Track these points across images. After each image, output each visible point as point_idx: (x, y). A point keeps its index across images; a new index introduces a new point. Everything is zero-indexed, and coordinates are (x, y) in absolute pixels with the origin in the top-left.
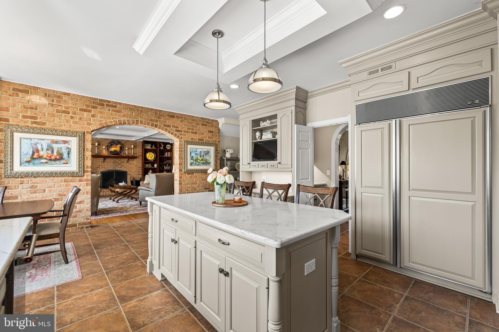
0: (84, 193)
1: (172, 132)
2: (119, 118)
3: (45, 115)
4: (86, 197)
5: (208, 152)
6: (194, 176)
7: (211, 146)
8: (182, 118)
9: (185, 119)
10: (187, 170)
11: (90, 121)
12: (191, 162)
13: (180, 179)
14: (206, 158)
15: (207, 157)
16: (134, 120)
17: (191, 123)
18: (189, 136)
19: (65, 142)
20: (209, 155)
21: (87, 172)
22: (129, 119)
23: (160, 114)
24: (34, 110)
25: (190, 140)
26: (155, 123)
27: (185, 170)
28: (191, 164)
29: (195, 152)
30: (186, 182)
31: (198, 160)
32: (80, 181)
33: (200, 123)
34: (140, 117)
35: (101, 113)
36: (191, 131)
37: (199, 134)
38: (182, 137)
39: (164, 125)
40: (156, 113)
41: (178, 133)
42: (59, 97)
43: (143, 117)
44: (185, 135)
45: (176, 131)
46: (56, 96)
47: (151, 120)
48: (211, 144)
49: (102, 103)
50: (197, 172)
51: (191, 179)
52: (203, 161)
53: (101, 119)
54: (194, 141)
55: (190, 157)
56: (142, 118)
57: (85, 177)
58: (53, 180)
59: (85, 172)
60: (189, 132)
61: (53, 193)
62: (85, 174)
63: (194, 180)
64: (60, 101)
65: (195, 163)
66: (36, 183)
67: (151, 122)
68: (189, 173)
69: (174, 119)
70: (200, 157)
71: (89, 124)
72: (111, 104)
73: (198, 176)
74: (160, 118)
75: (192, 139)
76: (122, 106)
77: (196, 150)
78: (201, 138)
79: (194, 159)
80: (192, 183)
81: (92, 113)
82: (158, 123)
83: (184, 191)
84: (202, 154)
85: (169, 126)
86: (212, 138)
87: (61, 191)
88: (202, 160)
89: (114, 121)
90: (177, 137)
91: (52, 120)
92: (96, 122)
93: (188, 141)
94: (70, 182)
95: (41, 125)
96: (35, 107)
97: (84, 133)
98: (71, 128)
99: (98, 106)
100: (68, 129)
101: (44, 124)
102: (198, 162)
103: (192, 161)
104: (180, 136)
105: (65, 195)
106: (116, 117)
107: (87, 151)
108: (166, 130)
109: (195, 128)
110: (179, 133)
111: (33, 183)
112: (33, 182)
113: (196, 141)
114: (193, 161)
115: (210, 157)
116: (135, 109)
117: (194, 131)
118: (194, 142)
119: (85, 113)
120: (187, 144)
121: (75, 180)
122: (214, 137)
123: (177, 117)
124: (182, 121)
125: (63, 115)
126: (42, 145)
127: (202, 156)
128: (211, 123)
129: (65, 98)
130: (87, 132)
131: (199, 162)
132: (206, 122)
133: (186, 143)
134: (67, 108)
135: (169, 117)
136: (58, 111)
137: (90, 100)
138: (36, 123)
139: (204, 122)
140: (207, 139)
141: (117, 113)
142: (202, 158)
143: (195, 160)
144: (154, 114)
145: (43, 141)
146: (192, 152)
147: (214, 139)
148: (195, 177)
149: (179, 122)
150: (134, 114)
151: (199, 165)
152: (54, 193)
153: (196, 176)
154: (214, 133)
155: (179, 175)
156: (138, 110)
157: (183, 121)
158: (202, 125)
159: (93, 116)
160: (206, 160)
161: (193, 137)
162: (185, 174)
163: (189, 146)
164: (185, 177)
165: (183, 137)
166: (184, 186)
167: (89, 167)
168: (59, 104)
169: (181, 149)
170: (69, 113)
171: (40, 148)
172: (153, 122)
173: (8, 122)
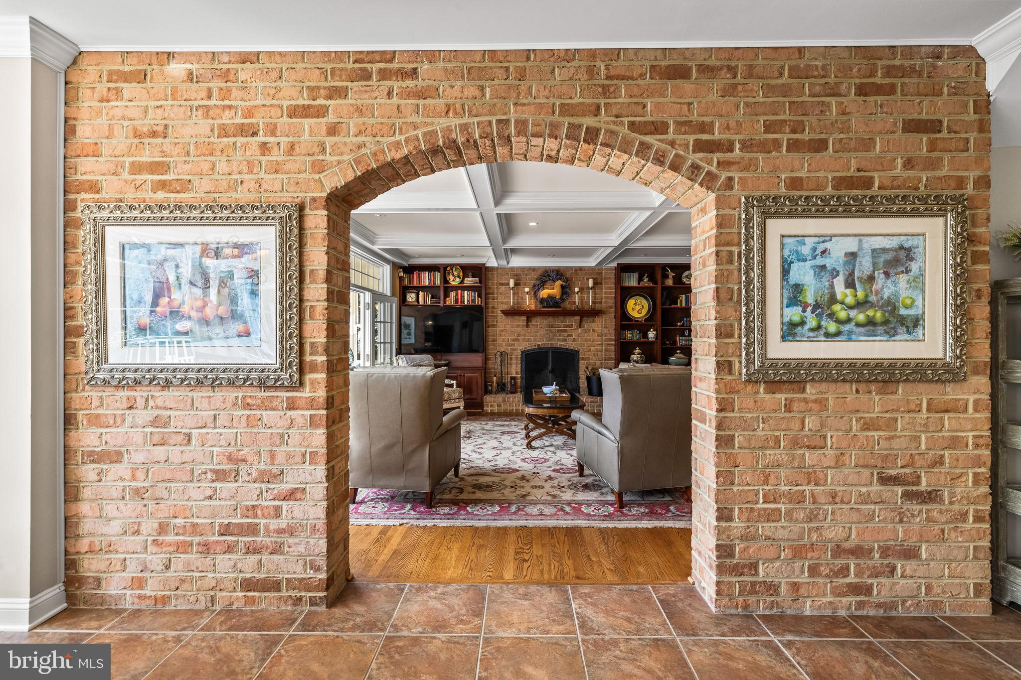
0: (304, 455)
1: (676, 155)
2: (426, 124)
3: (188, 154)
4: (311, 474)
5: (903, 254)
6: (805, 400)
7: (929, 213)
8: (732, 70)
9: (750, 73)
10: (767, 363)
11: (323, 151)
12: (786, 320)
13: (723, 414)
14: (886, 294)
15: (895, 283)
16: (490, 123)
17: (785, 91)
18: (776, 169)
19: (242, 249)
20: (907, 271)
21: (314, 368)
22: (466, 120)
23: (613, 72)
24: (159, 140)
25: (783, 191)
26: (589, 121)
27: (750, 362)
28: (790, 331)
29: (814, 258)
30: (759, 433)
31: (837, 307)
32: (292, 405)
33: (849, 86)
34: (515, 104)
35: (360, 111)
36: (784, 137)
37: (843, 147)
38: (730, 179)
39: (632, 126)
40: (591, 72)
41: (710, 163)
42: (225, 76)
43: (530, 100)
44: (749, 166)
45: (700, 147)
46: (218, 73)
47: (566, 110)
48: (923, 200)
49: (364, 70)
50: (829, 375)
51: (788, 415)
52: (870, 313)
53: (361, 139)
54: (805, 193)
55: (782, 287)
56: (523, 105)
57: (306, 393)
58: (210, 397)
59: (307, 369)
60: (777, 145)
61: (212, 449)
62: (308, 377)
63: (811, 423)
64: (229, 91)
65: (812, 322)
66: (166, 408)
67: (567, 120)
68: (773, 386)
69: (687, 86)
70: (850, 284)
71: (319, 167)
72: (395, 66)
73: (831, 402)
74: (612, 89)
75: (795, 183)
76: (440, 65)
77: (821, 248)
78: (852, 172)
79: (809, 297)
80: (795, 443)
81: (331, 118)
82: (602, 122)
83: (748, 484)
84: (865, 265)
85: (659, 128)
86: (932, 164)
87: (233, 443)
88: (860, 305)
89: (407, 141)
90: (701, 185)
91: (206, 167)
92: (341, 154)
93: (768, 197)
94: (259, 407)
95: (178, 192)
96: (160, 129)
97: (301, 208)
98: (262, 190)
99: (349, 84)
100: (252, 197)
101: (185, 185)
102: (831, 316)
103: (794, 314)
104: (724, 176)
105: (244, 460)
106: (414, 118)
107: (313, 281)
108: (644, 148)
109: (812, 119)
110: (715, 157)
111: (157, 407)
112: (160, 402)
113: (819, 193)
114: (804, 311)
115: (919, 282)
116: (491, 68)
117: (806, 136)
118: (807, 198)
119: (307, 122)
120: (767, 215)
121: (276, 403)
122: (946, 157)
123: (707, 71)
124: (730, 91)
125: (240, 140)
126: (177, 266)
127: (860, 279)
128: (920, 75)
129: (245, 72)
130: (314, 200)
131: (842, 315)
132: (889, 71)
133: (755, 213)
134: (249, 113)
135: (657, 81)
136: (224, 132)
137: (320, 66)
138: (163, 185)
139: (872, 74)
140: (898, 171)
141: (421, 102)
142: (861, 294)
143: (817, 306)
144: (583, 75)
145: (179, 250)
146: (793, 257)
147: (944, 172)
148: (816, 407)
149: (713, 97)
150: (488, 92)
151: (838, 333)
152: (216, 450)
153: (822, 403)
154: (944, 134)
155: (718, 392)
156: (507, 69)
157: (740, 88)
158: (862, 91)
159: (333, 130)
160: (891, 306)
161: (802, 174)
162: (750, 388)
163: (776, 227)
164: (751, 404)
165: (736, 176)
166: (743, 456)
167: (320, 349)
168: (227, 102)
169: (728, 244)
170: (254, 134)
171: (172, 279)
172: (575, 120)
173: (98, 192)
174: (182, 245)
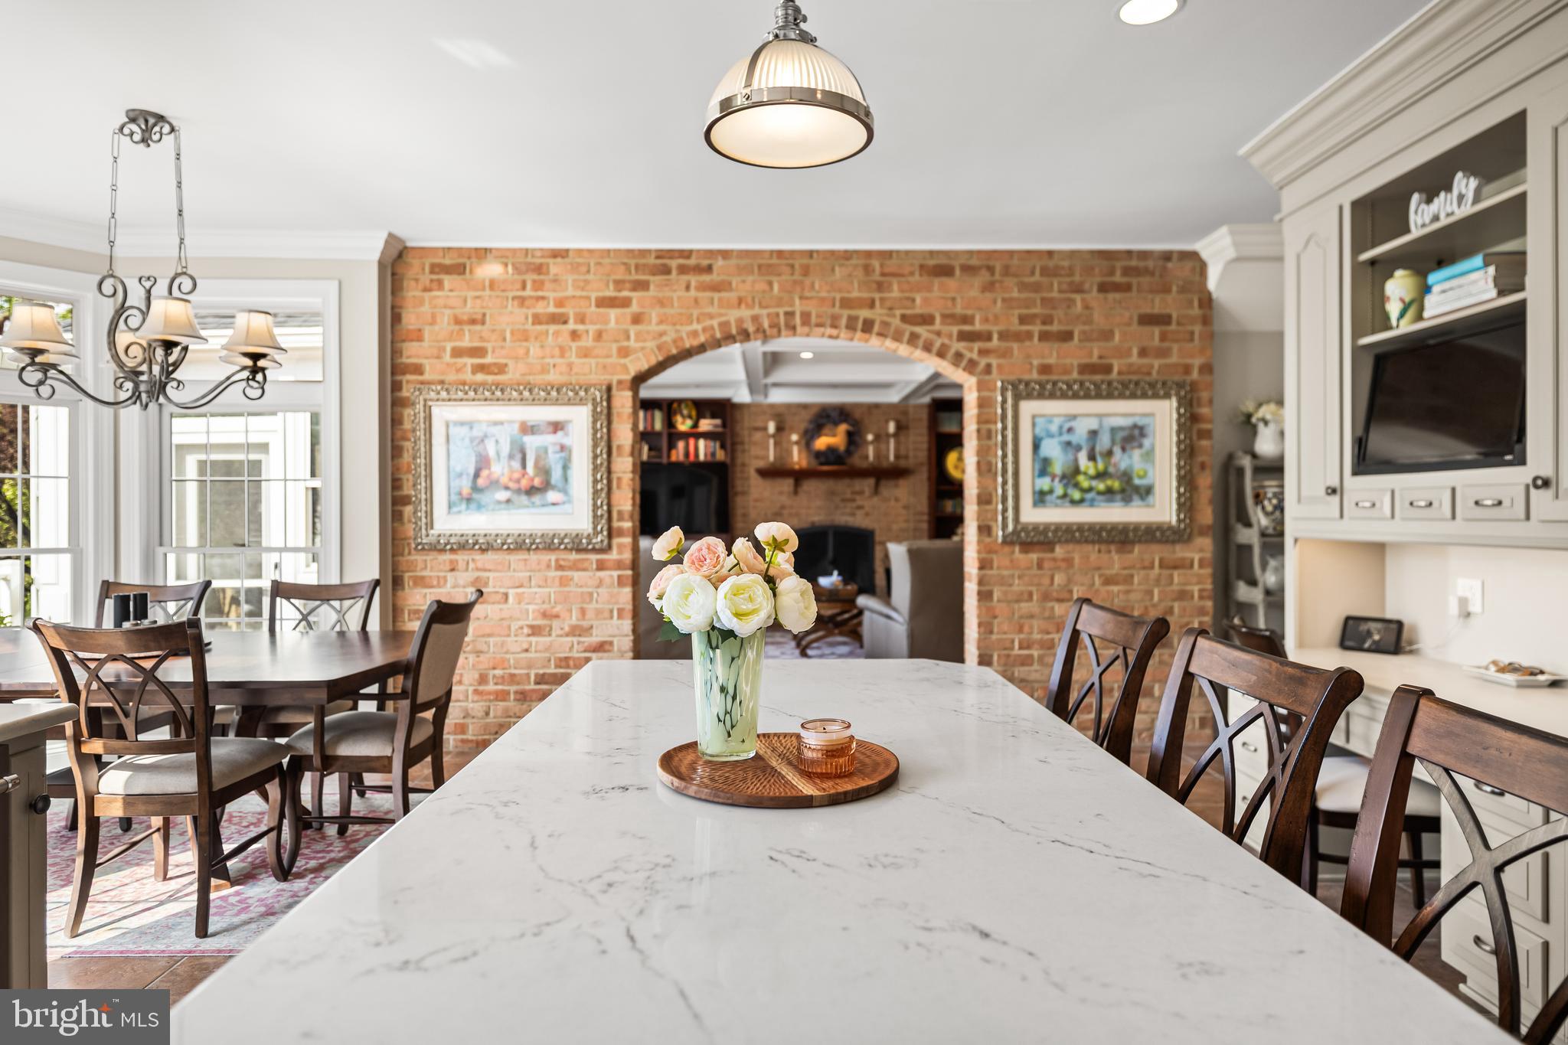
0: (611, 611)
1: (943, 345)
2: (721, 315)
3: (504, 339)
4: (618, 628)
5: (1136, 432)
6: (1054, 560)
7: (1156, 396)
8: (991, 269)
9: (1007, 271)
10: (1019, 527)
11: (628, 338)
12: (1037, 488)
13: (983, 572)
14: (1123, 466)
15: (1130, 457)
16: (778, 315)
17: (1036, 288)
18: (1028, 356)
19: (557, 427)
20: (1140, 446)
21: (621, 533)
22: (757, 311)
23: (887, 270)
24: (478, 327)
25: (1035, 376)
26: (864, 313)
27: (1005, 526)
28: (1041, 498)
29: (1061, 434)
30: (1015, 588)
31: (1081, 478)
32: (601, 566)
33: (1092, 283)
34: (801, 298)
35: (661, 302)
36: (1036, 328)
37: (1086, 338)
38: (989, 366)
39: (904, 318)
40: (867, 269)
41: (971, 351)
42: (539, 269)
43: (813, 294)
44: (1005, 354)
45: (963, 336)
46: (532, 267)
47: (846, 303)
48: (1152, 385)
49: (665, 265)
50: (1073, 536)
51: (1039, 572)
52: (1109, 482)
53: (662, 327)
54: (1054, 377)
55: (1034, 460)
56: (807, 298)
57: (614, 555)
58: (525, 560)
59: (614, 533)
60: (1029, 335)
61: (527, 606)
62: (616, 541)
63: (1059, 579)
64: (542, 283)
65: (1059, 490)
66: (485, 570)
67: (846, 313)
68: (1027, 546)
69: (951, 283)
70: (1092, 457)
71: (624, 352)
72: (692, 262)
73: (1077, 561)
74: (885, 285)
75: (1045, 369)
76: (733, 262)
77: (1067, 426)
78: (1095, 359)
79: (1057, 468)
80: (1046, 597)
81: (635, 308)
82: (877, 314)
83: (1005, 633)
84: (1104, 442)
85: (926, 320)
86: (1163, 353)
87: (547, 601)
88: (1101, 476)
89: (704, 330)
90: (964, 370)
91: (521, 352)
92: (645, 341)
93: (1020, 381)
94: (570, 568)
95: (496, 374)
96: (479, 317)
97: (609, 389)
98: (573, 373)
99: (651, 278)
100: (563, 379)
101: (501, 369)
102: (1077, 485)
103: (1044, 483)
104: (983, 362)
105: (557, 616)
106: (710, 310)
107: (620, 454)
108: (913, 339)
109: (1059, 313)
110: (976, 346)
111: (478, 569)
112: (480, 565)
113: (1065, 378)
114: (1053, 480)
115: (1149, 456)
116: (779, 265)
117: (1055, 327)
118: (1055, 383)
119: (613, 313)
120: (1017, 398)
121: (586, 565)
122: (1175, 347)
123: (969, 270)
124: (989, 287)
125: (552, 328)
126: (497, 442)
127: (1102, 454)
128: (1152, 274)
129: (555, 268)
130: (620, 382)
131: (1085, 484)
132: (1127, 271)
133: (1009, 395)
134: (560, 303)
135: (925, 279)
136: (537, 320)
137: (626, 261)
138: (481, 368)
139: (1112, 273)
140: (1134, 358)
141: (716, 295)
142: (1101, 466)
143: (1064, 477)
144: (859, 273)
145: (499, 427)
146: (1043, 434)
147: (1174, 359)
148: (1063, 565)
149: (974, 293)
150: (776, 287)
151: (1082, 501)
152: (531, 608)
153: (1069, 561)
154: (1173, 327)
155: (979, 552)
156: (792, 266)
157: (997, 285)
158: (1103, 288)
159: (637, 319)
160: (1126, 477)
161: (1052, 361)
162: (1007, 549)
163: (1029, 408)
164: (1006, 562)
165: (994, 362)
166: (1001, 609)
167: (626, 516)
168: (540, 293)
169: (988, 422)
170: (565, 322)
171: (492, 453)
172: (853, 313)
173: (421, 373)
174: (501, 423)
